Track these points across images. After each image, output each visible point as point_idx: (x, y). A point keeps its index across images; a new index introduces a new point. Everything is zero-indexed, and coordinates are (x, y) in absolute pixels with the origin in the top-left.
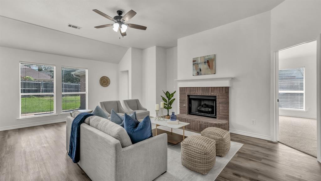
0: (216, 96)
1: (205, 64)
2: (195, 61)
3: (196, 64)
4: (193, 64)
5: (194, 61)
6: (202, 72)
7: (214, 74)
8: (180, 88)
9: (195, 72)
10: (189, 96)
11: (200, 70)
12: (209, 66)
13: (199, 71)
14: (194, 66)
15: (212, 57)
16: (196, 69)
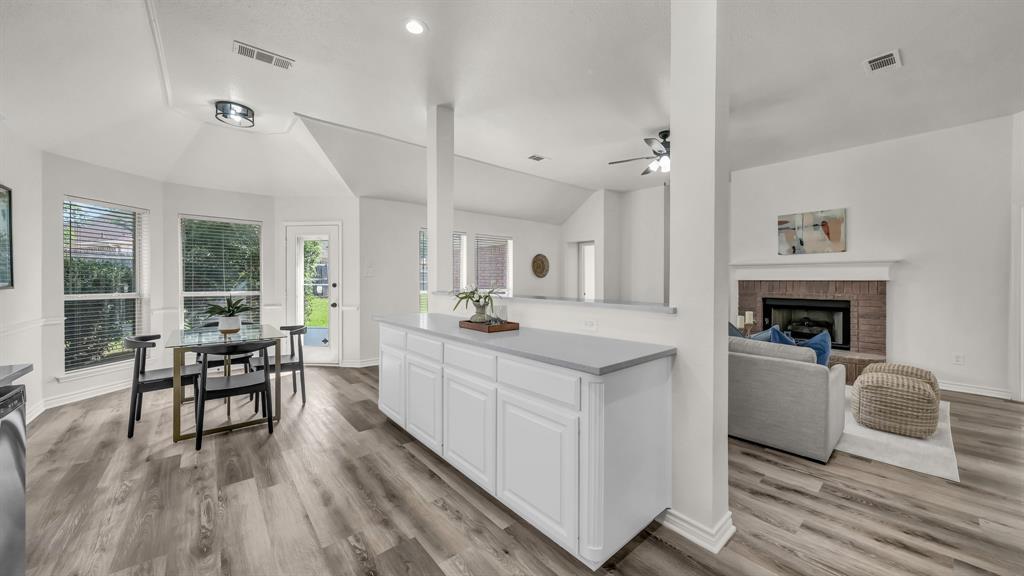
0: (849, 302)
1: (815, 229)
2: (786, 222)
3: (788, 228)
4: (779, 229)
5: (780, 223)
6: (805, 247)
7: (844, 251)
8: (741, 283)
9: (787, 247)
10: (764, 300)
11: (802, 243)
12: (828, 234)
13: (796, 244)
14: (782, 234)
15: (838, 215)
16: (789, 240)
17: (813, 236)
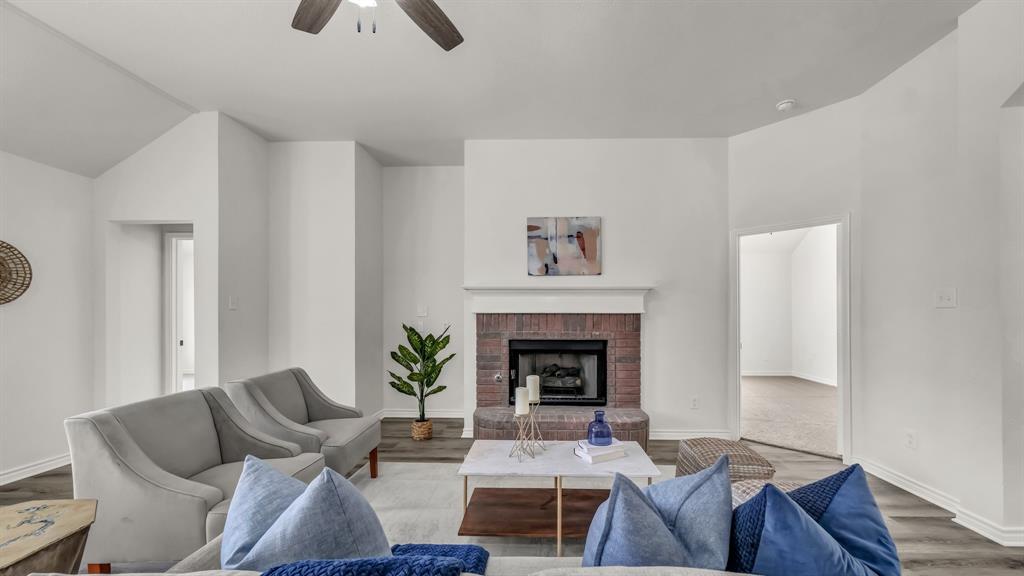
0: (605, 343)
1: (570, 242)
2: (537, 228)
3: (539, 237)
4: (529, 238)
5: (530, 228)
6: (560, 266)
7: (600, 274)
8: (480, 317)
9: (537, 265)
10: (512, 343)
11: (555, 260)
12: (583, 250)
13: (549, 261)
14: (533, 245)
15: (593, 224)
16: (541, 254)
17: (567, 250)
